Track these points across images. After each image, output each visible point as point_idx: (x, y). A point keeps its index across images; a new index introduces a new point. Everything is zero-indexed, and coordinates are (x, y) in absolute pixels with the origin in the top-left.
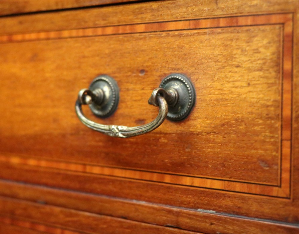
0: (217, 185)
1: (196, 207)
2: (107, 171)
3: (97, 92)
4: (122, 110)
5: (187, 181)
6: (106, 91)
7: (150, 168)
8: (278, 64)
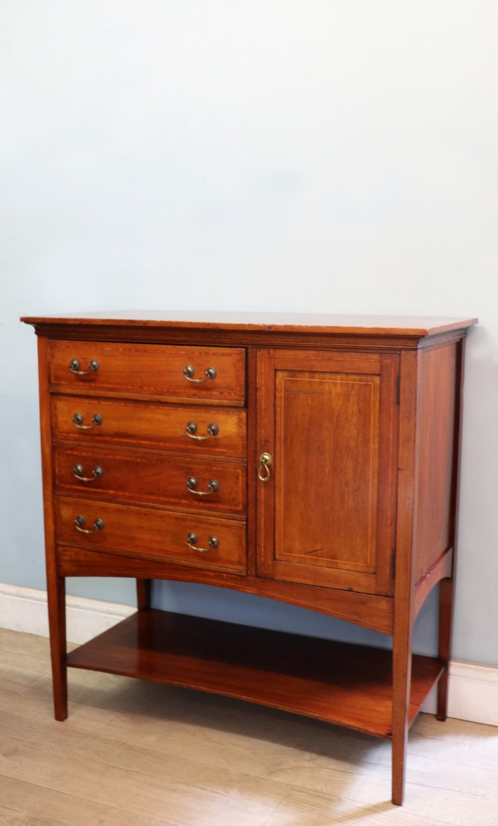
0: (225, 450)
1: (219, 456)
2: (194, 447)
3: (191, 427)
4: (198, 431)
5: (217, 450)
6: (193, 426)
7: (206, 447)
8: (238, 424)
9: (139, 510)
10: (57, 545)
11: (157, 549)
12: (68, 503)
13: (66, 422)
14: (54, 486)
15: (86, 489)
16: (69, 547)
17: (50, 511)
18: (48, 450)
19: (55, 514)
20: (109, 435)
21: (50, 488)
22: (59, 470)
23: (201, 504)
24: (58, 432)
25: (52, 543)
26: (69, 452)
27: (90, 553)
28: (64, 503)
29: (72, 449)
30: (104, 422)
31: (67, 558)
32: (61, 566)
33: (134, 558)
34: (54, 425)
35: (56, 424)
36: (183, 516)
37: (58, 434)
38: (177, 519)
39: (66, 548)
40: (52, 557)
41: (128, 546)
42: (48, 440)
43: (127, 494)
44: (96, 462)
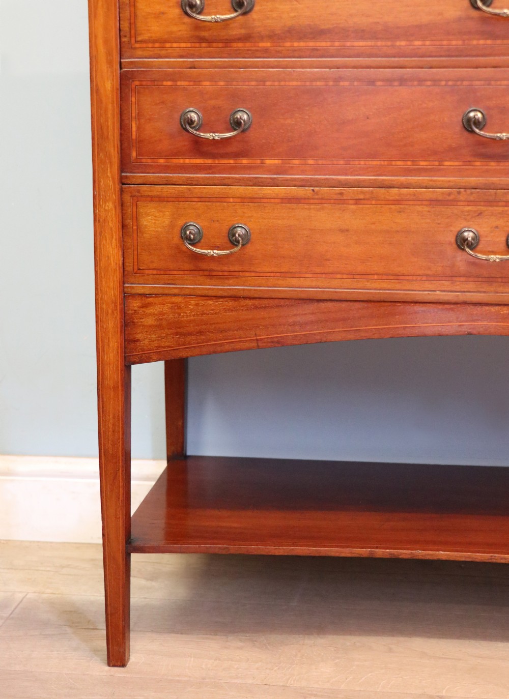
9: (341, 194)
10: (126, 296)
11: (378, 274)
12: (160, 199)
13: (158, 15)
14: (124, 164)
15: (209, 162)
16: (157, 295)
17: (113, 223)
18: (109, 85)
19: (124, 226)
20: (273, 36)
21: (112, 171)
22: (138, 128)
23: (493, 164)
24: (136, 42)
25: (112, 291)
26: (169, 83)
27: (211, 302)
28: (152, 199)
29: (173, 77)
30: (256, 8)
31: (150, 321)
32: (136, 341)
33: (319, 301)
34: (125, 26)
35: (133, 24)
36: (449, 194)
37: (137, 45)
38: (434, 202)
39: (150, 300)
40: (113, 323)
41: (307, 275)
42: (110, 63)
43: (311, 162)
44: (236, 98)
